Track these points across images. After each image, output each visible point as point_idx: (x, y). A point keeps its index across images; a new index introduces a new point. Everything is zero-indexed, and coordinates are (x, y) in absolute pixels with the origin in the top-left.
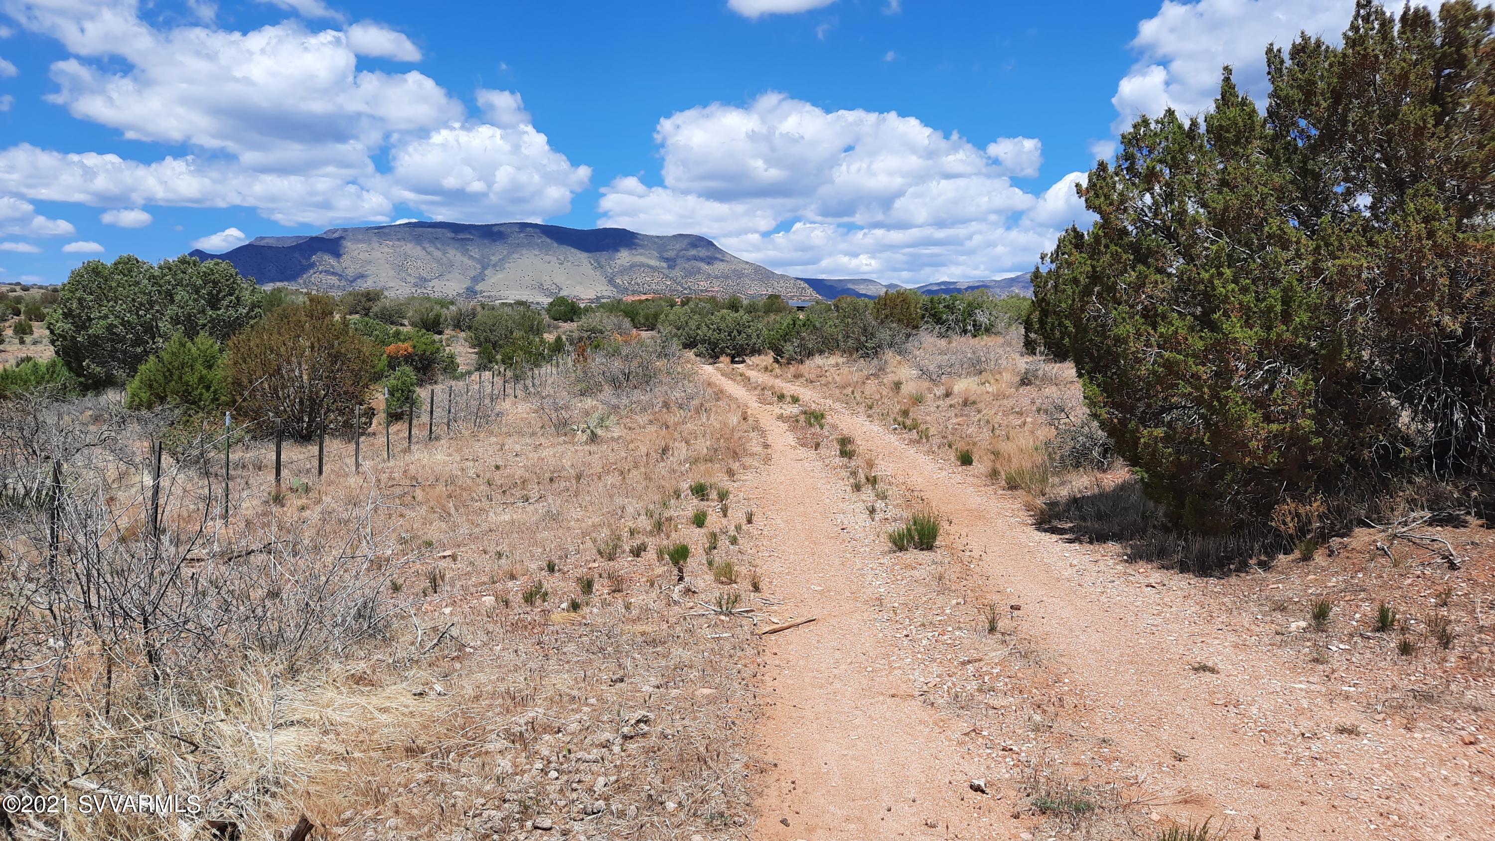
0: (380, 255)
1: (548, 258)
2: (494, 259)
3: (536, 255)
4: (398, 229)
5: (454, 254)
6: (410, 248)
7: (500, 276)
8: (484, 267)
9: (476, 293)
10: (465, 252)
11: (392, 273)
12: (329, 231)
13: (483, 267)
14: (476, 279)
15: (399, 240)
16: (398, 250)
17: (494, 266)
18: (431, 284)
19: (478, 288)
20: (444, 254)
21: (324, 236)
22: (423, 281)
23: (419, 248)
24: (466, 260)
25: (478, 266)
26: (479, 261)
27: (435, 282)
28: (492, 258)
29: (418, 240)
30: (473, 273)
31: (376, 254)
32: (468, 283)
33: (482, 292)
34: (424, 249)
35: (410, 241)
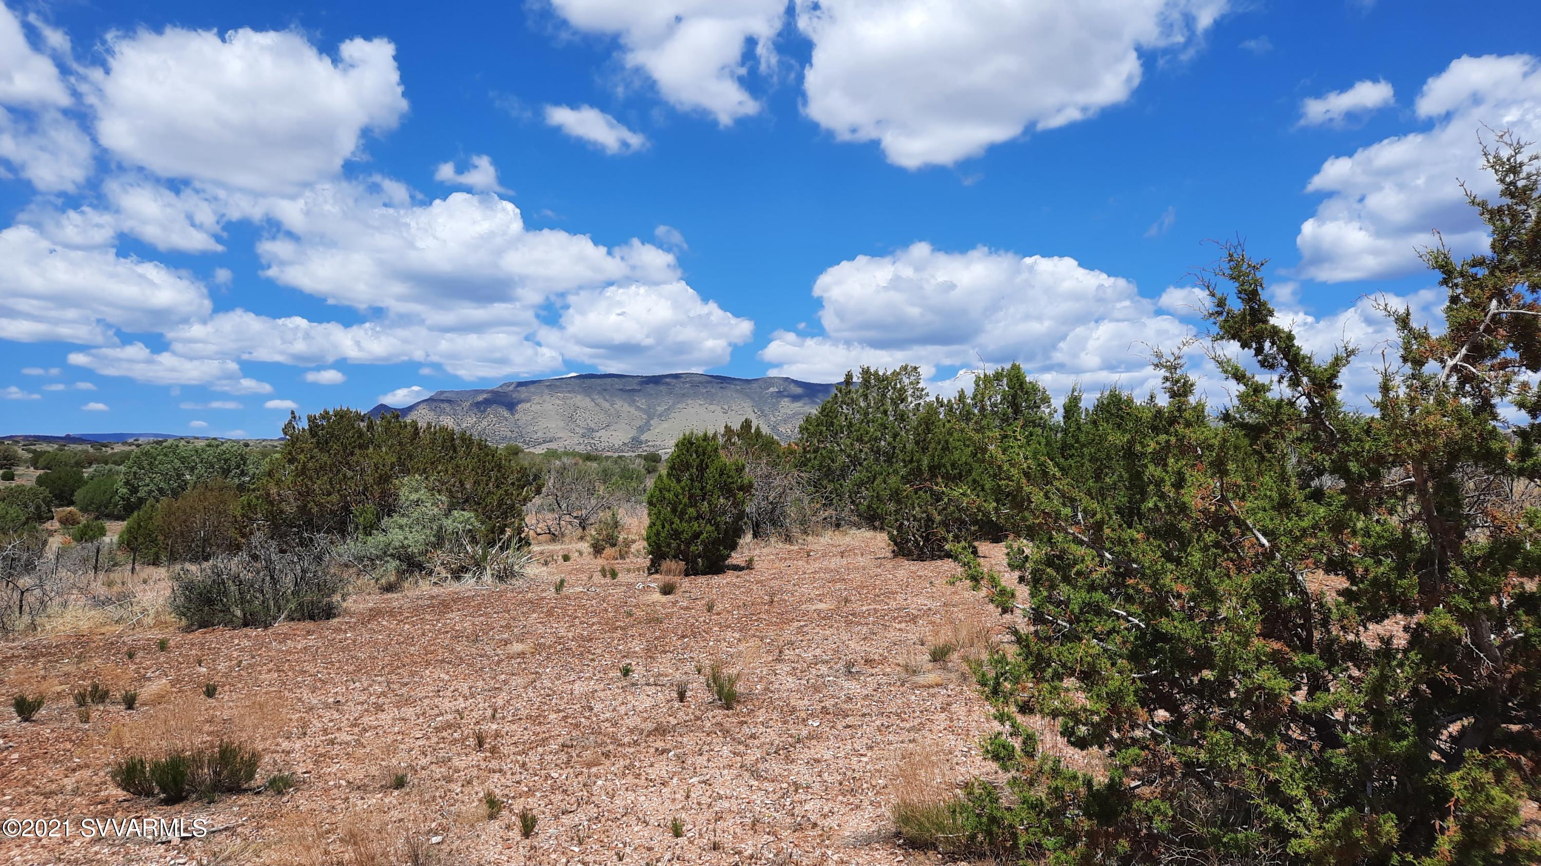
0: (551, 407)
1: (712, 408)
2: (660, 409)
3: (700, 405)
4: (568, 381)
5: (622, 405)
6: (580, 400)
7: (665, 425)
8: (651, 417)
9: (641, 443)
10: (632, 402)
11: (562, 424)
12: (504, 384)
13: (648, 416)
14: (642, 429)
15: (569, 392)
16: (568, 401)
17: (660, 416)
18: (598, 434)
19: (643, 438)
20: (612, 405)
21: (500, 390)
22: (590, 431)
23: (588, 400)
24: (632, 410)
25: (645, 417)
26: (645, 411)
27: (602, 433)
28: (659, 408)
29: (587, 391)
30: (639, 423)
31: (548, 406)
32: (633, 433)
33: (647, 441)
34: (593, 400)
35: (579, 393)
